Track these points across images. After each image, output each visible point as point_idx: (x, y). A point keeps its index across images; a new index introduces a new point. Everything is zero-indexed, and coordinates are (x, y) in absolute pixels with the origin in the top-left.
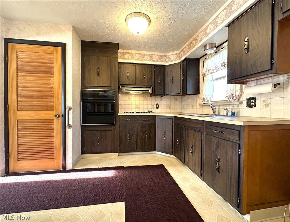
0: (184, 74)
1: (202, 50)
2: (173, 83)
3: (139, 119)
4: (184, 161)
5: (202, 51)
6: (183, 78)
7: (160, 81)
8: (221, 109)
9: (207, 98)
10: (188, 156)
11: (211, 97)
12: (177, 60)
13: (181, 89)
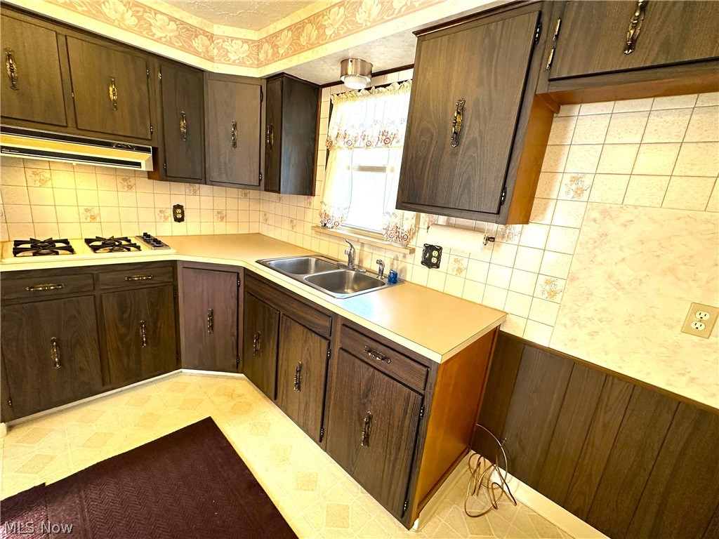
0: (273, 125)
1: (332, 67)
2: (235, 144)
3: (103, 277)
4: (273, 391)
5: (331, 71)
6: (270, 139)
7: (187, 127)
8: (365, 253)
9: (336, 214)
10: (287, 386)
11: (345, 216)
12: (251, 66)
13: (263, 171)
